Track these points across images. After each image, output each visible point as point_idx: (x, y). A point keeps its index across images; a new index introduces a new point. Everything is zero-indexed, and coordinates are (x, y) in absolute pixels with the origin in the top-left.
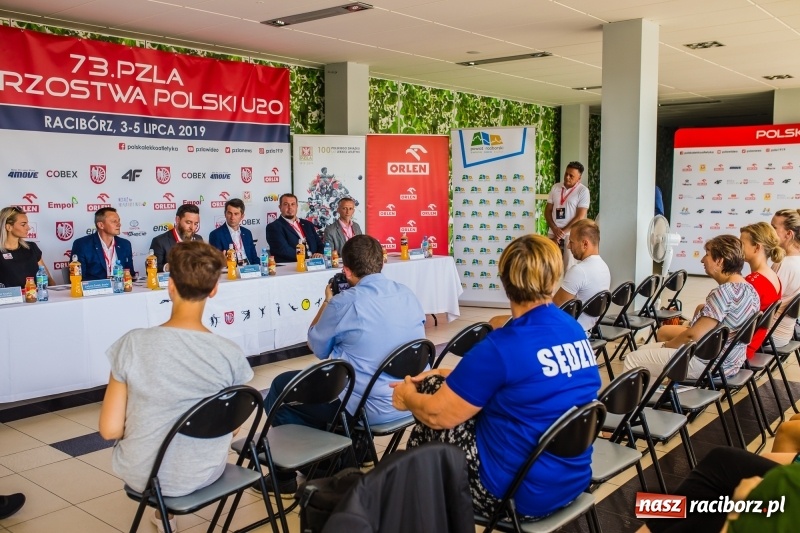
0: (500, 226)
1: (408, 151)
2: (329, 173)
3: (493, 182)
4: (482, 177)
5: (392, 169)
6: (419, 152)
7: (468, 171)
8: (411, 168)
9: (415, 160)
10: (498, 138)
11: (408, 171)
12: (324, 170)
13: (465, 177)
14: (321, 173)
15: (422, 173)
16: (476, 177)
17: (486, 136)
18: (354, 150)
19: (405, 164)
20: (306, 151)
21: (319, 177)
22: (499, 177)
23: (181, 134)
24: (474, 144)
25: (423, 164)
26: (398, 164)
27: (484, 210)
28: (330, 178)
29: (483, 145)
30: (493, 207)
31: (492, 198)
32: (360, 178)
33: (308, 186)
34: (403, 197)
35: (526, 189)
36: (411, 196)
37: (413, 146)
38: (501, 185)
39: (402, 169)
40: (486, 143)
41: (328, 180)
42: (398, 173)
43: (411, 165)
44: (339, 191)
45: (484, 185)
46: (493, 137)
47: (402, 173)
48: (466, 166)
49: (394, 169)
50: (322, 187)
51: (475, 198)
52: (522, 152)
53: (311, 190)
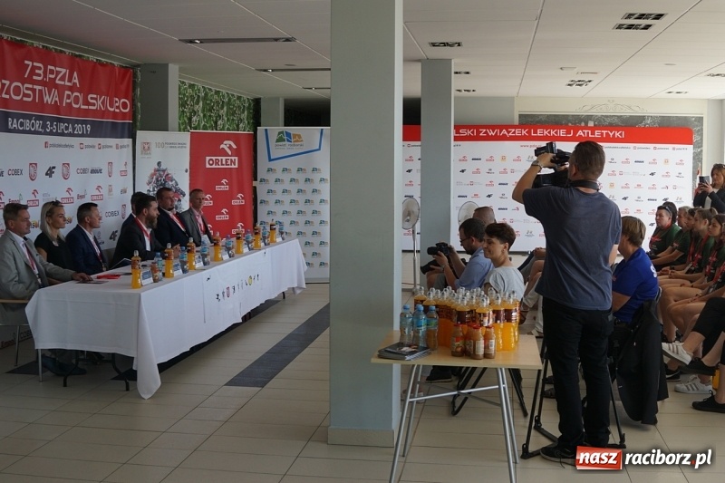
0: (300, 212)
1: (222, 146)
2: (163, 167)
3: (294, 175)
4: (285, 170)
5: (210, 162)
6: (230, 147)
7: (273, 165)
8: (224, 162)
9: (227, 155)
10: (299, 136)
11: (222, 164)
12: (159, 164)
13: (270, 170)
14: (157, 167)
15: (233, 166)
16: (279, 170)
17: (288, 134)
18: (182, 145)
19: (220, 158)
20: (146, 147)
21: (157, 170)
22: (300, 170)
23: (76, 132)
24: (278, 141)
25: (233, 158)
26: (214, 158)
27: (286, 198)
28: (164, 171)
29: (286, 143)
30: (294, 196)
31: (293, 188)
32: (186, 171)
33: (147, 179)
34: (218, 188)
35: (322, 180)
36: (223, 187)
37: (225, 142)
38: (301, 177)
39: (217, 164)
40: (288, 141)
41: (162, 173)
42: (214, 166)
43: (224, 158)
44: (170, 183)
45: (286, 177)
46: (295, 136)
47: (217, 166)
48: (270, 160)
49: (211, 162)
50: (157, 180)
51: (279, 188)
52: (319, 149)
53: (150, 183)
